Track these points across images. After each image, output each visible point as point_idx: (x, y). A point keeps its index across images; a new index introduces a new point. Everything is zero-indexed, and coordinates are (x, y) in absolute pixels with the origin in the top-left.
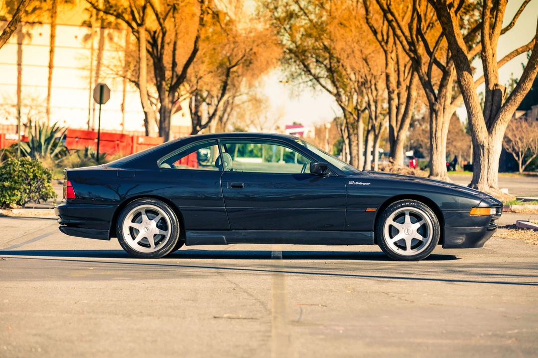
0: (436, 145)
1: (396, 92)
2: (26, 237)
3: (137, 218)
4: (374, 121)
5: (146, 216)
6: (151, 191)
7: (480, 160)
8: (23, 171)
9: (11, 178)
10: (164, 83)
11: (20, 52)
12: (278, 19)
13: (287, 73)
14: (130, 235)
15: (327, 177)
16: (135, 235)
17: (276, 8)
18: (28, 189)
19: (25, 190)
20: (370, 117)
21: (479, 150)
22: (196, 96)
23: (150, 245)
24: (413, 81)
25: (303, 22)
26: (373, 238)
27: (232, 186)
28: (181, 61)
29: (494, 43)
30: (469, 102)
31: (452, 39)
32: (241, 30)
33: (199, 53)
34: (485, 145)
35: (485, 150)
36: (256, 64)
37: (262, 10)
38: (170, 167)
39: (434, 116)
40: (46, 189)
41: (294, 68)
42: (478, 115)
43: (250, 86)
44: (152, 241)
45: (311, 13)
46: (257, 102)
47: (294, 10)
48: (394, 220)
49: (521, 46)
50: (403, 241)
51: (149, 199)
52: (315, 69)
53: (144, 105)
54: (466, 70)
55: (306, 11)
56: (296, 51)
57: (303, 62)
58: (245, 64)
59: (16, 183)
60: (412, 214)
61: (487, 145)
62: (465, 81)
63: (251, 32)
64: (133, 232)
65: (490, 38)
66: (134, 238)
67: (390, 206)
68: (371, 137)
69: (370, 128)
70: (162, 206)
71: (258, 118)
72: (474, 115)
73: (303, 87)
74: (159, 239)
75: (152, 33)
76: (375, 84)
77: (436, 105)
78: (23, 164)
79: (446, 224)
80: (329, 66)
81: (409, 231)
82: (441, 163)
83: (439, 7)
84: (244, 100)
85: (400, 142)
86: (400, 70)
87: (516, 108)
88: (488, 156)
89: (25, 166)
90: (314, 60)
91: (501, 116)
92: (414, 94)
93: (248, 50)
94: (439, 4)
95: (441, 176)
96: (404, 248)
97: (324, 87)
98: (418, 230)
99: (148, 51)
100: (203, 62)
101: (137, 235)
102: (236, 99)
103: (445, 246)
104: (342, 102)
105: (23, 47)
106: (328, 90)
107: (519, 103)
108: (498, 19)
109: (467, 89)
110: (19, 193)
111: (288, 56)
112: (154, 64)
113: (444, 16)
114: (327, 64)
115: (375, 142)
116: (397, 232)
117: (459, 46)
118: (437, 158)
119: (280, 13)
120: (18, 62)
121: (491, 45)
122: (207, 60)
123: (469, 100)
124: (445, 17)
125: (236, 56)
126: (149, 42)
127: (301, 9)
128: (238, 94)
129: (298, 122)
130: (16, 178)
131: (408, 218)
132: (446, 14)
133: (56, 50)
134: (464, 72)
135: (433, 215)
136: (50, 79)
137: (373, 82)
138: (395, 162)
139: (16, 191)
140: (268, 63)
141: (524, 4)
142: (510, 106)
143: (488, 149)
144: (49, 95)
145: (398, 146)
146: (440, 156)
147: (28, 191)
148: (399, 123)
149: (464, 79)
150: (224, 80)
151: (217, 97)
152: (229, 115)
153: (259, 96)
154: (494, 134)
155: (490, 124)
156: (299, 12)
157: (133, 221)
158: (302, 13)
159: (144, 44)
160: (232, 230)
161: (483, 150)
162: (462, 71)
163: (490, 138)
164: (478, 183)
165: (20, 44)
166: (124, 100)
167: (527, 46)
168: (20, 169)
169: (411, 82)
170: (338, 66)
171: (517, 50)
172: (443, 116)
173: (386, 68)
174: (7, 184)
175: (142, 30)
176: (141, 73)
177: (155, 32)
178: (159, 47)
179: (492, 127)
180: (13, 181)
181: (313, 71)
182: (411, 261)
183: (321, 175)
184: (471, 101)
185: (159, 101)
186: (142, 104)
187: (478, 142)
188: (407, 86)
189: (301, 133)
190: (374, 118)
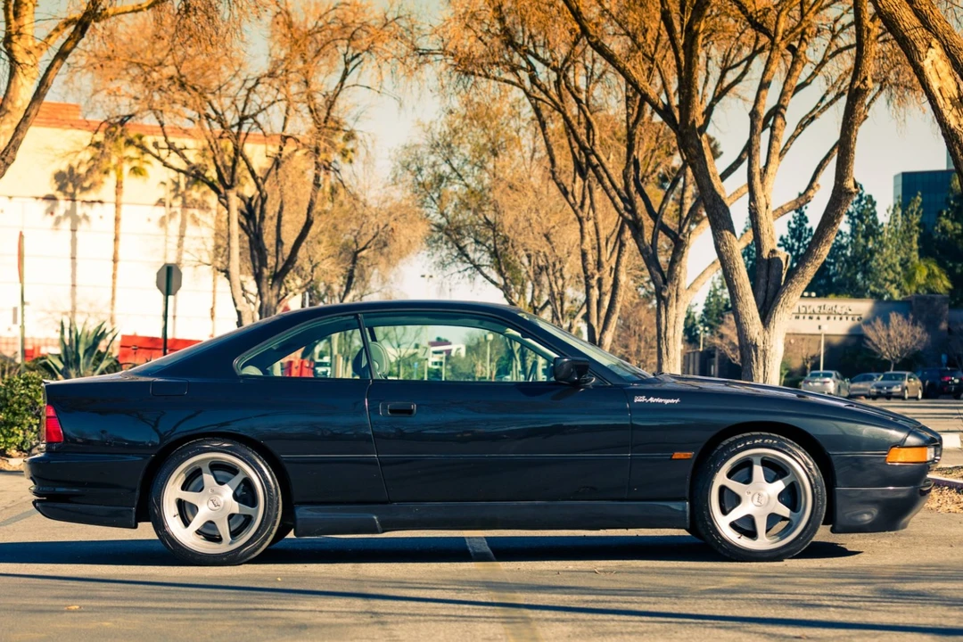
0: (667, 349)
1: (596, 277)
2: (9, 510)
3: (192, 481)
5: (212, 477)
6: (227, 424)
7: (751, 367)
8: (28, 395)
9: (7, 406)
10: (265, 270)
11: (74, 242)
12: (423, 185)
13: (436, 258)
14: (178, 518)
15: (587, 388)
16: (190, 517)
17: (420, 170)
18: (36, 424)
19: (31, 426)
21: (750, 352)
22: (310, 290)
23: (220, 536)
24: (621, 258)
25: (456, 188)
26: (688, 515)
27: (391, 411)
28: (289, 238)
29: (768, 187)
30: (732, 279)
31: (705, 181)
32: (372, 198)
33: (313, 230)
34: (758, 344)
35: (759, 352)
36: (393, 247)
37: (400, 172)
38: (261, 374)
39: (663, 306)
41: (444, 252)
42: (748, 297)
44: (224, 529)
45: (468, 176)
47: (444, 172)
48: (730, 475)
49: (788, 201)
50: (750, 519)
51: (217, 441)
52: (475, 252)
53: (237, 301)
54: (727, 229)
55: (461, 173)
56: (447, 229)
57: (456, 243)
58: (378, 246)
59: (15, 414)
60: (767, 463)
61: (762, 345)
62: (726, 246)
63: (385, 201)
64: (185, 511)
65: (762, 181)
66: (186, 523)
67: (721, 446)
70: (245, 455)
72: (740, 299)
73: (458, 279)
74: (239, 524)
75: (247, 201)
77: (665, 289)
78: (28, 383)
79: (838, 483)
80: (493, 249)
81: (761, 497)
83: (685, 131)
86: (601, 245)
87: (804, 286)
88: (764, 362)
89: (30, 386)
90: (473, 240)
91: (782, 299)
93: (381, 226)
94: (685, 128)
96: (752, 534)
97: (487, 277)
98: (781, 496)
99: (241, 224)
100: (319, 242)
101: (194, 515)
103: (837, 528)
104: (510, 297)
105: (78, 234)
106: (492, 282)
107: (810, 278)
108: (772, 151)
109: (729, 259)
110: (21, 432)
111: (436, 236)
112: (251, 242)
113: (692, 145)
114: (490, 245)
116: (737, 500)
117: (716, 193)
119: (426, 177)
120: (72, 254)
121: (763, 189)
122: (325, 239)
123: (733, 275)
124: (695, 147)
125: (365, 234)
126: (242, 213)
127: (454, 169)
128: (367, 292)
130: (16, 406)
131: (758, 471)
132: (695, 143)
133: (121, 238)
134: (724, 232)
135: (811, 463)
136: (114, 276)
137: (558, 266)
139: (16, 428)
140: (409, 245)
141: (790, 140)
142: (796, 283)
143: (763, 351)
144: (113, 299)
146: (672, 365)
147: (35, 427)
148: (602, 321)
149: (725, 244)
150: (349, 268)
151: (339, 295)
154: (772, 327)
155: (766, 313)
156: (451, 173)
157: (185, 487)
158: (455, 174)
159: (235, 215)
160: (392, 502)
161: (756, 351)
162: (720, 229)
163: (766, 333)
165: (74, 230)
166: (214, 303)
168: (23, 392)
169: (618, 262)
170: (506, 249)
171: (782, 207)
172: (676, 306)
173: (582, 243)
175: (232, 195)
176: (232, 256)
177: (251, 199)
178: (258, 220)
179: (768, 316)
180: (10, 411)
181: (471, 256)
182: (767, 561)
183: (577, 385)
184: (736, 276)
185: (259, 297)
186: (234, 300)
187: (747, 339)
188: (611, 268)
189: (449, 352)
190: (560, 316)
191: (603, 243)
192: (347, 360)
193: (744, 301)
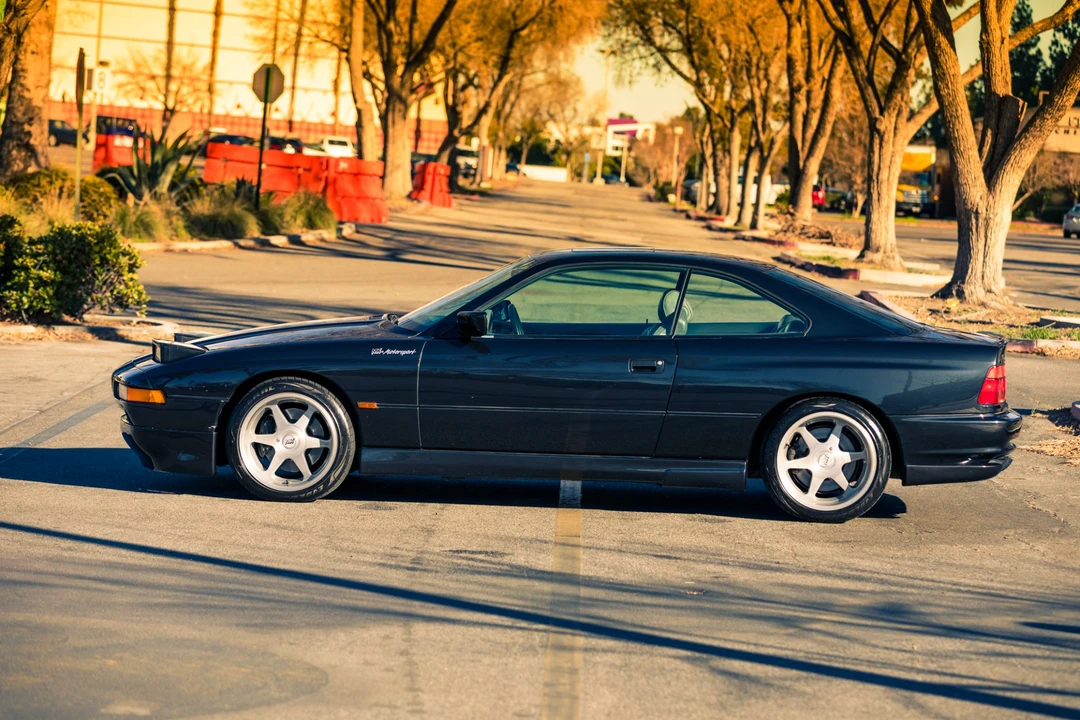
0: (879, 194)
1: (804, 90)
4: (761, 135)
7: (969, 239)
8: (80, 250)
9: (54, 262)
20: (754, 124)
21: (969, 219)
22: (456, 75)
24: (835, 71)
30: (953, 129)
34: (980, 211)
35: (980, 220)
36: (561, 28)
39: (877, 141)
40: (127, 286)
41: (625, 34)
42: (971, 153)
43: (550, 59)
46: (562, 86)
52: (662, 35)
57: (641, 24)
59: (64, 272)
61: (984, 211)
68: (754, 162)
69: (753, 144)
71: (563, 111)
72: (961, 155)
73: (641, 68)
76: (766, 70)
77: (881, 122)
78: (81, 237)
80: (685, 33)
82: (886, 228)
84: (539, 82)
85: (807, 178)
86: (813, 50)
88: (986, 233)
90: (660, 21)
91: (1013, 157)
92: (836, 93)
93: (547, 2)
95: (885, 252)
97: (674, 68)
100: (467, 22)
102: (526, 79)
104: (704, 96)
106: (681, 74)
110: (72, 293)
111: (615, 13)
114: (681, 28)
115: (761, 171)
118: (879, 220)
122: (474, 17)
123: (954, 125)
125: (526, 10)
128: (529, 71)
129: (628, 112)
130: (65, 262)
137: (762, 64)
138: (797, 214)
139: (65, 288)
140: (581, 24)
142: (1031, 138)
143: (986, 219)
144: (213, 60)
145: (804, 186)
146: (884, 214)
148: (808, 144)
149: (947, 85)
150: (502, 53)
151: (492, 78)
152: (513, 106)
153: (563, 76)
154: (998, 191)
155: (992, 173)
161: (977, 219)
162: (942, 68)
163: (991, 197)
164: (963, 283)
167: (1051, 19)
169: (831, 73)
170: (701, 34)
172: (894, 142)
173: (789, 46)
174: (47, 275)
179: (995, 176)
181: (658, 41)
184: (958, 126)
187: (965, 204)
188: (824, 79)
189: (633, 133)
190: (760, 128)
191: (815, 47)
192: (500, 149)
193: (966, 157)
